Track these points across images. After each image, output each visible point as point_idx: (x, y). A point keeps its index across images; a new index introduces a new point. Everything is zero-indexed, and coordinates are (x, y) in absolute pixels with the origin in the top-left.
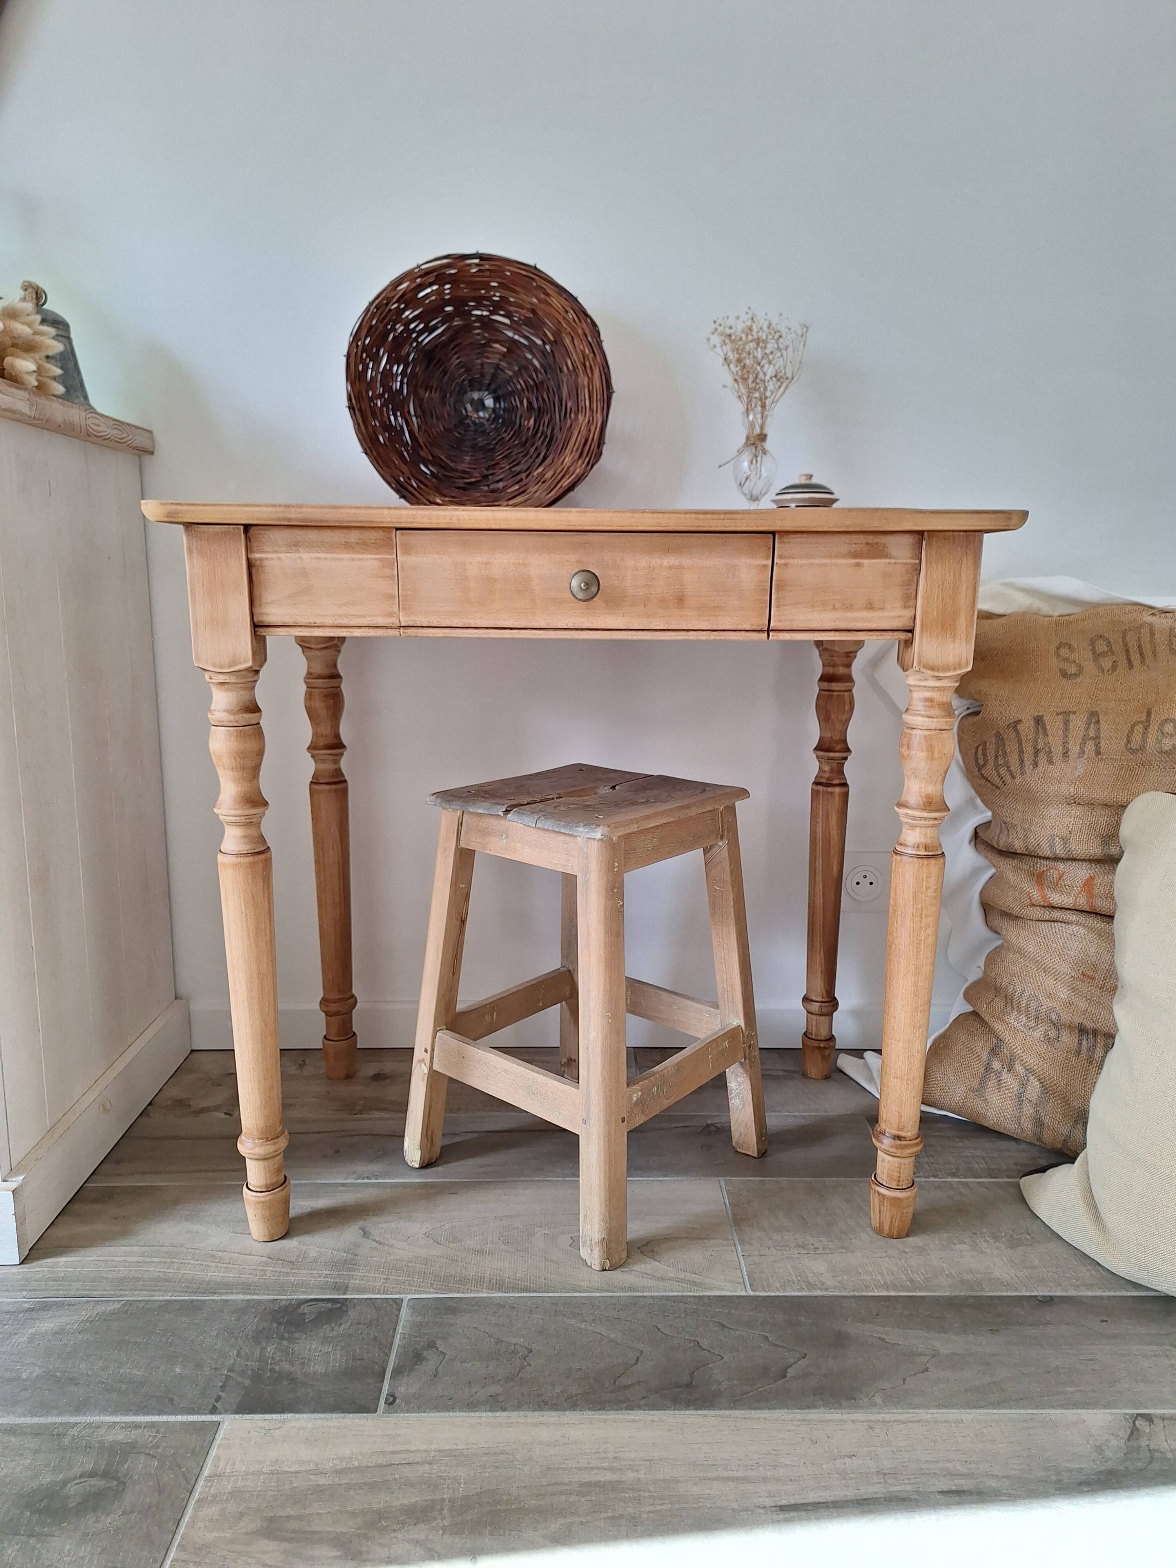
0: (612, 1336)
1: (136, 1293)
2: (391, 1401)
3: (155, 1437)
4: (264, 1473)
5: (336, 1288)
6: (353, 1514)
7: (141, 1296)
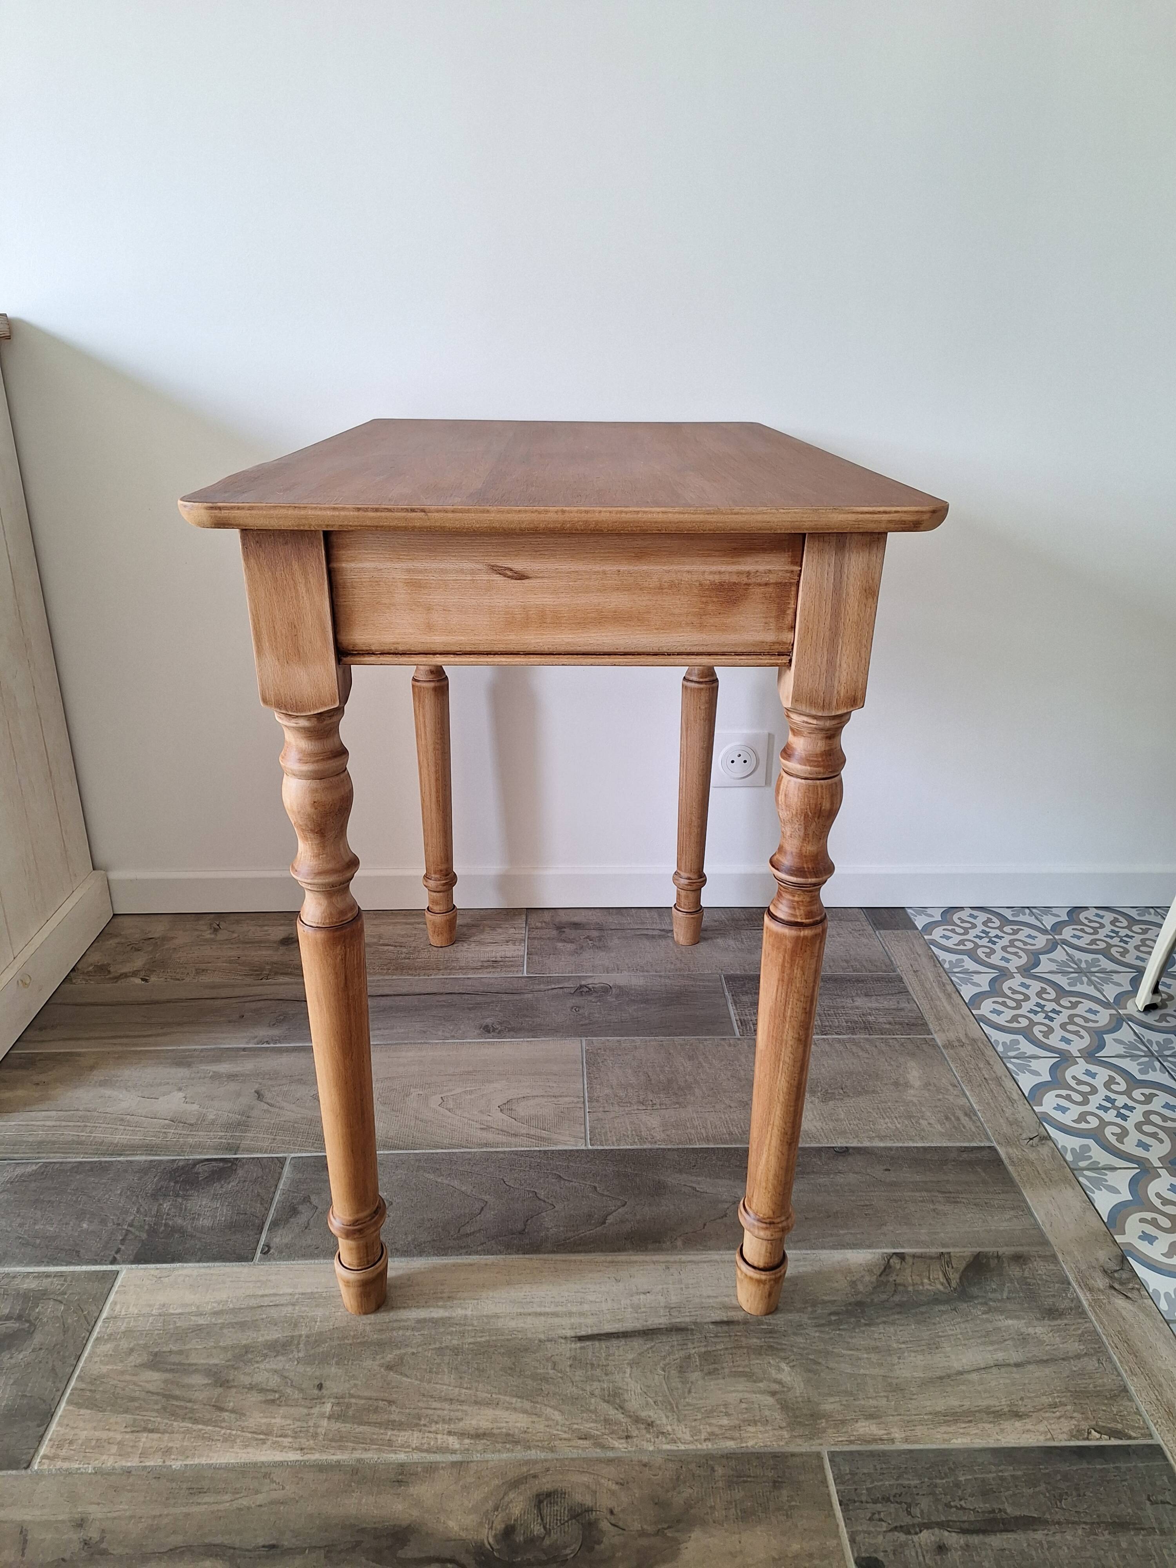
0: (463, 1189)
1: (52, 1155)
2: (267, 1251)
3: (63, 1285)
4: (152, 1315)
5: (230, 1148)
6: (225, 1349)
7: (56, 1158)
